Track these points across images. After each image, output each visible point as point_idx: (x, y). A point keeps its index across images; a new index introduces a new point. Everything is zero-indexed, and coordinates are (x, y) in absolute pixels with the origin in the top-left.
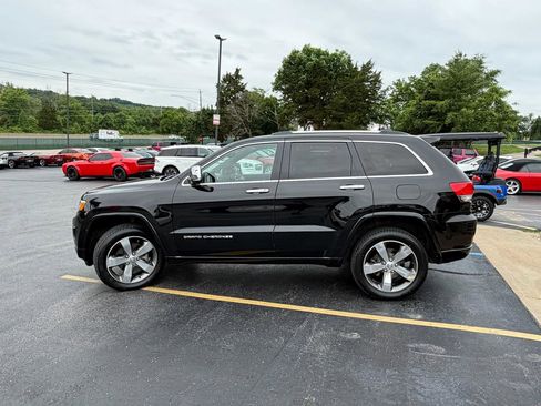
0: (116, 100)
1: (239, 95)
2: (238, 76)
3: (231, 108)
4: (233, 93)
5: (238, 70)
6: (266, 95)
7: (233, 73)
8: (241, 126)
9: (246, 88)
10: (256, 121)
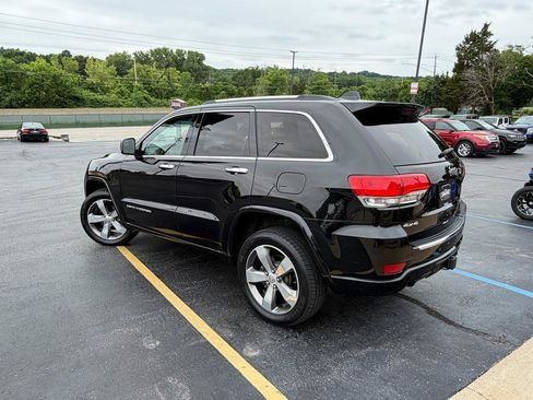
0: (365, 73)
1: (484, 57)
2: (486, 32)
3: (470, 73)
4: (477, 54)
5: (486, 26)
6: (525, 54)
7: (479, 30)
8: (481, 95)
9: (496, 47)
10: (503, 88)
